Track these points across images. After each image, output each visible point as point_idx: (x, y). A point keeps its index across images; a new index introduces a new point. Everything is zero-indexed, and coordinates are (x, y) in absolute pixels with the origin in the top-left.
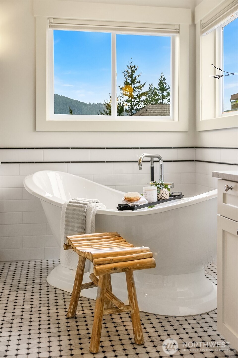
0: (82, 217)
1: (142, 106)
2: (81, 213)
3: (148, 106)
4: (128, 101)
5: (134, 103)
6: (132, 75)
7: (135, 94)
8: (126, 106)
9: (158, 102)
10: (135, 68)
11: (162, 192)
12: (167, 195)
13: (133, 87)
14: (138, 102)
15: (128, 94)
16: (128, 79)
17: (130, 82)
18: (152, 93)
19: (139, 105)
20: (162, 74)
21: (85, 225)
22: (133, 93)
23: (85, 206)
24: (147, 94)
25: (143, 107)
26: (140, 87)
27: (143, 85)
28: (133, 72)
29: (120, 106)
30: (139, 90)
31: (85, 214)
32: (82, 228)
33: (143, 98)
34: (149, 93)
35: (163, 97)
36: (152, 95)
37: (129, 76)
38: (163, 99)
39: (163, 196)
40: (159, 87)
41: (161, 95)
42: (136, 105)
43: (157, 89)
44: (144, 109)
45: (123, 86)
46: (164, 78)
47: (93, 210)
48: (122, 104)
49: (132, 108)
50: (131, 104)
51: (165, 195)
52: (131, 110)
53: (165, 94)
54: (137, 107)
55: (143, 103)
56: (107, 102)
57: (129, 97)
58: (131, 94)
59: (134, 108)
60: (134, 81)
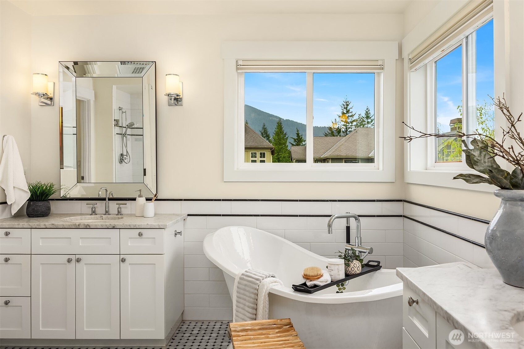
0: (253, 296)
1: (353, 129)
2: (252, 290)
3: (358, 128)
4: (344, 125)
5: (348, 127)
6: (347, 107)
7: (349, 121)
8: (342, 129)
9: (365, 126)
10: (349, 103)
11: (352, 265)
12: (358, 268)
13: (347, 116)
14: (351, 126)
15: (344, 120)
16: (344, 110)
17: (345, 112)
18: (360, 120)
19: (351, 128)
20: (367, 107)
21: (256, 305)
22: (347, 120)
23: (258, 282)
24: (357, 120)
25: (355, 130)
26: (352, 116)
27: (354, 115)
28: (348, 105)
29: (339, 128)
30: (352, 118)
31: (257, 292)
32: (253, 308)
33: (355, 123)
34: (358, 120)
35: (368, 122)
36: (361, 121)
37: (345, 108)
38: (368, 124)
39: (353, 270)
40: (366, 116)
41: (366, 121)
42: (349, 128)
43: (364, 118)
44: (355, 131)
45: (341, 115)
46: (369, 110)
47: (265, 288)
48: (340, 127)
49: (347, 130)
50: (346, 127)
51: (356, 269)
52: (346, 132)
53: (369, 120)
54: (351, 130)
55: (354, 127)
56: (330, 126)
57: (344, 122)
58: (346, 120)
59: (348, 130)
60: (348, 112)
